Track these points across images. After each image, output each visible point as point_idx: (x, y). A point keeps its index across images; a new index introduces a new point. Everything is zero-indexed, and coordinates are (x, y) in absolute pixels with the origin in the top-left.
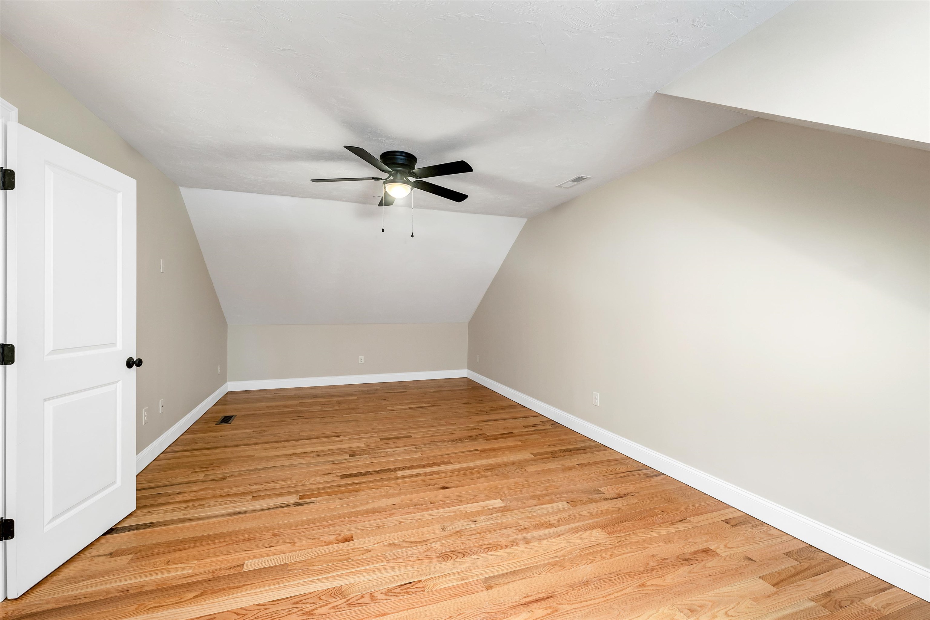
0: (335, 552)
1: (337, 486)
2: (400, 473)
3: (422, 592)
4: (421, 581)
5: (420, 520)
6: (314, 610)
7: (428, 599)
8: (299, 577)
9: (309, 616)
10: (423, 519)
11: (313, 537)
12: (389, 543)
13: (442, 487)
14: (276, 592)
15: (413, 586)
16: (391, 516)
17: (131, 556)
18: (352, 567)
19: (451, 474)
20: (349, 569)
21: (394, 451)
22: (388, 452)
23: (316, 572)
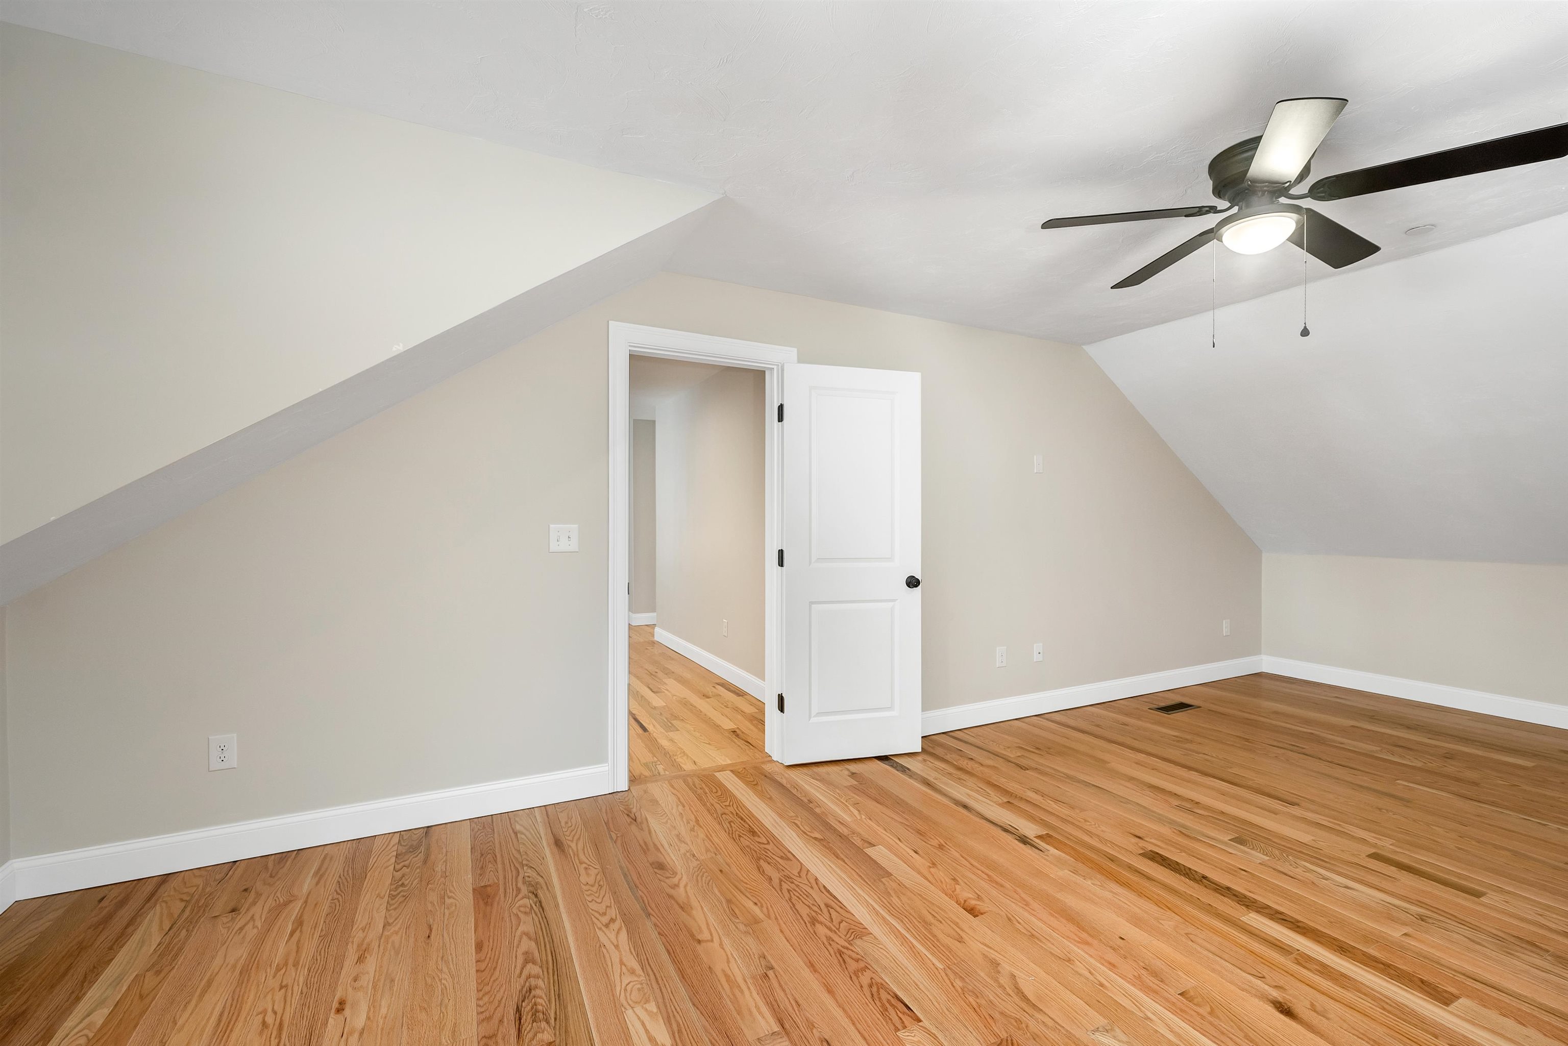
0: (938, 907)
1: (1109, 857)
2: (1254, 919)
3: (892, 1027)
4: (920, 1021)
5: (1102, 986)
6: (821, 923)
7: (881, 1039)
8: (871, 893)
9: (810, 923)
10: (1108, 990)
11: (956, 877)
12: (997, 959)
13: (1280, 1003)
14: (840, 885)
15: (904, 1013)
16: (1079, 942)
17: (856, 783)
18: (915, 934)
19: (1377, 1012)
20: (908, 930)
21: (1347, 887)
22: (1327, 879)
23: (888, 905)
